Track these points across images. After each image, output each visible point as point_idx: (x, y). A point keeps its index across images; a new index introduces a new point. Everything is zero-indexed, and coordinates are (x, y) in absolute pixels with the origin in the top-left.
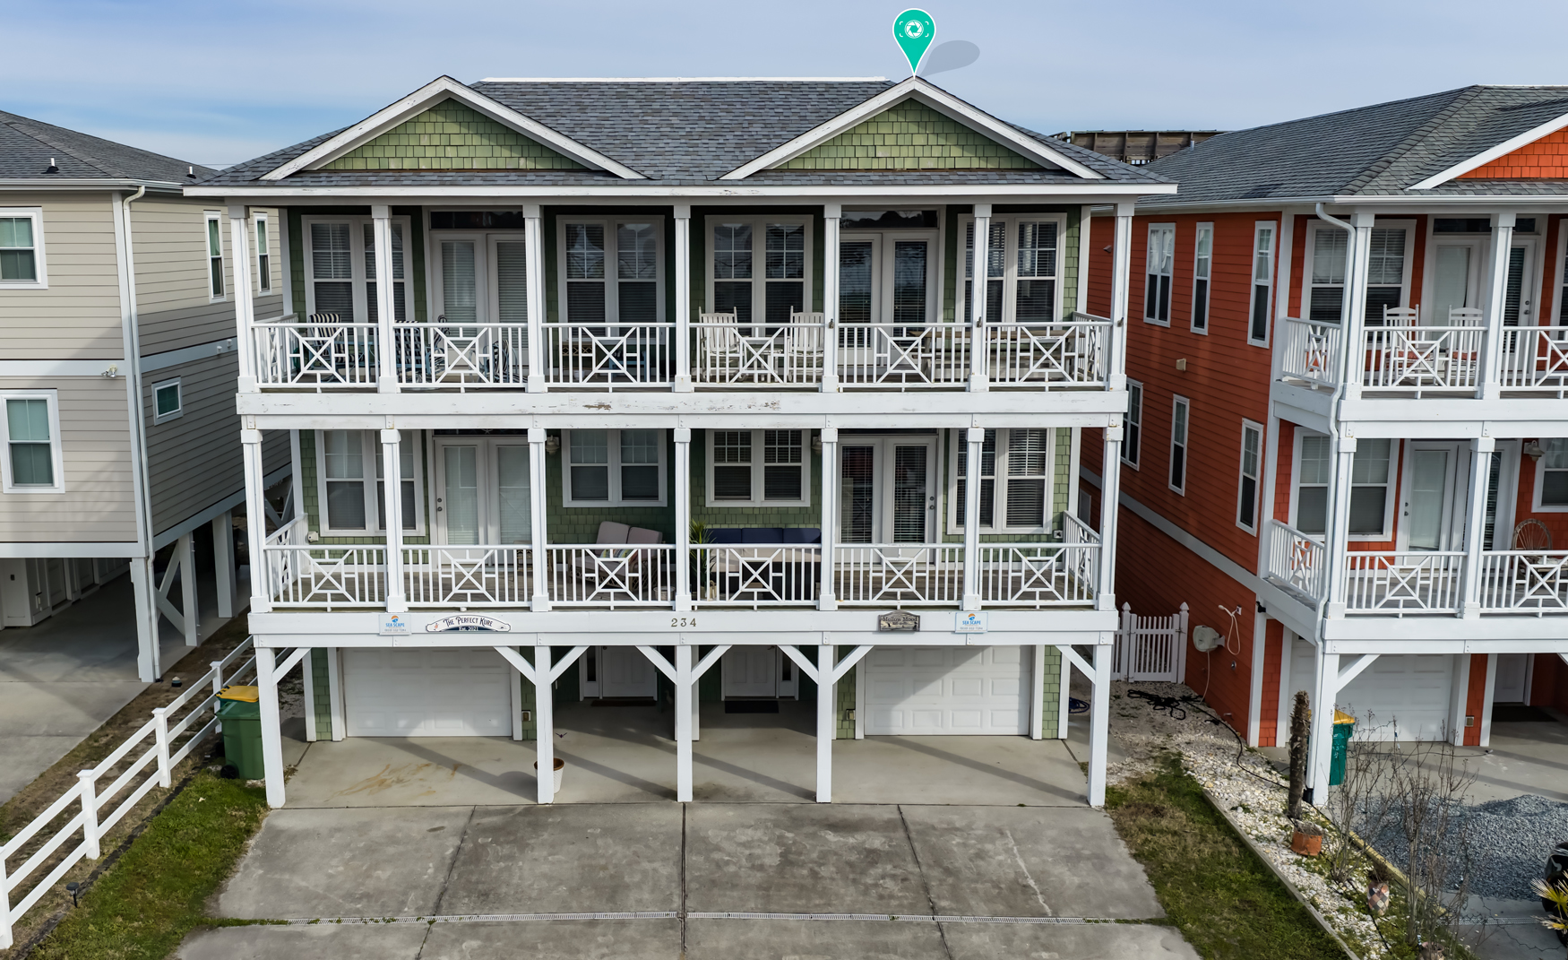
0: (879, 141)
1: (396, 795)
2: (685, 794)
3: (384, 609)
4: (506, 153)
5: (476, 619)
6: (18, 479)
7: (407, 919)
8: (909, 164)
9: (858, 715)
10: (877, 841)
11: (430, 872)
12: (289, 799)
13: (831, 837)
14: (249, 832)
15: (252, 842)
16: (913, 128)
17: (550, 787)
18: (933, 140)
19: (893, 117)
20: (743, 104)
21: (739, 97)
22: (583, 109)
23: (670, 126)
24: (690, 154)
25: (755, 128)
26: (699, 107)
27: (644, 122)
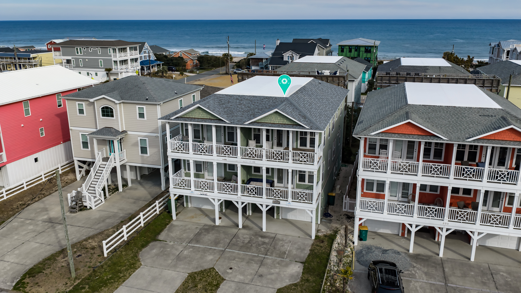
0: (272, 118)
1: (194, 220)
2: (240, 226)
3: (191, 189)
4: (209, 116)
5: (205, 193)
6: (142, 153)
7: (184, 244)
8: (277, 122)
9: (280, 214)
10: (267, 240)
11: (192, 236)
12: (177, 218)
13: (260, 239)
14: (168, 224)
15: (168, 226)
16: (278, 116)
17: (218, 222)
18: (281, 118)
19: (274, 114)
20: (258, 102)
21: (258, 100)
22: (229, 102)
23: (242, 108)
24: (241, 116)
25: (256, 110)
26: (249, 103)
27: (238, 107)
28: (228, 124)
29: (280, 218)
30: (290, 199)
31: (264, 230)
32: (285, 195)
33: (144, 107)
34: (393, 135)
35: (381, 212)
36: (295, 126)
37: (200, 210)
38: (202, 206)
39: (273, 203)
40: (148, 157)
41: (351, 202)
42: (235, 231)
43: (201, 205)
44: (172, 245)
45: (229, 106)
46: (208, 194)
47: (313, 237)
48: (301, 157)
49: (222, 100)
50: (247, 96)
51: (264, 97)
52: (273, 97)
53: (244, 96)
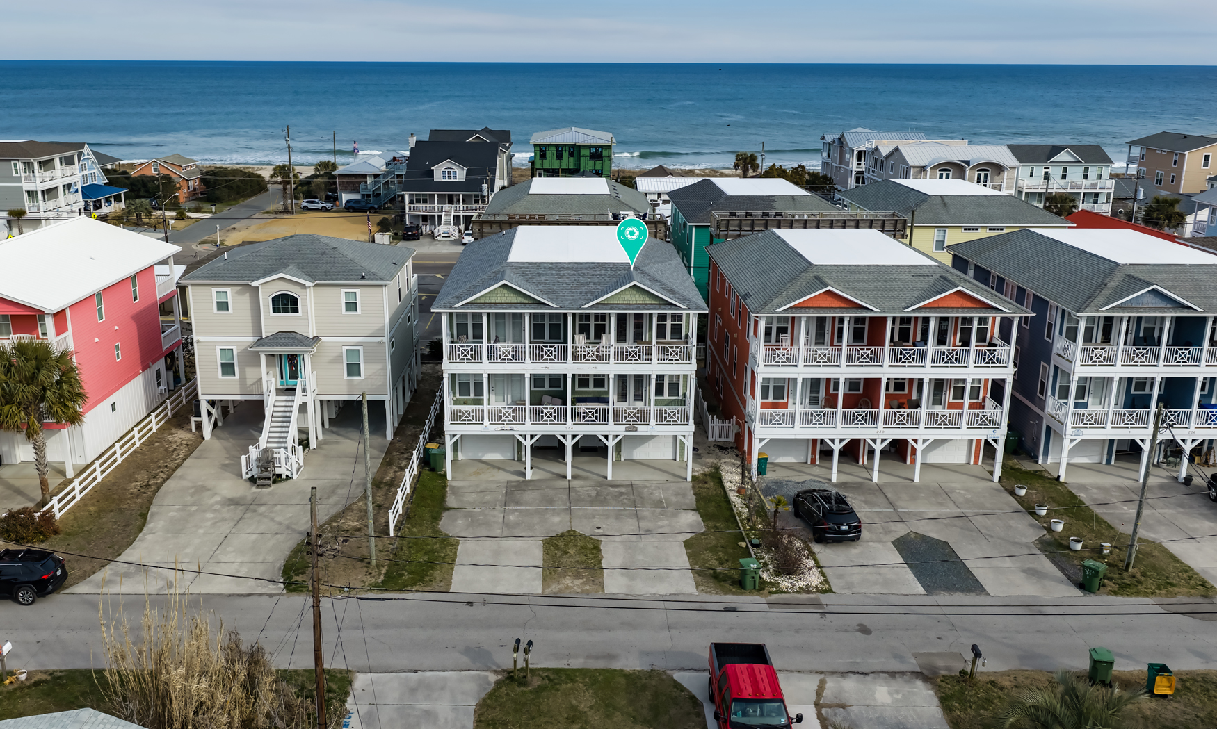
0: (625, 296)
1: (483, 476)
2: (569, 477)
3: (482, 424)
4: (520, 298)
5: (509, 427)
6: (349, 374)
7: (498, 508)
8: (634, 302)
9: (622, 453)
10: (623, 490)
11: (500, 497)
12: (452, 478)
13: (611, 489)
14: (446, 487)
15: (447, 489)
16: (635, 292)
17: (529, 474)
18: (641, 296)
19: (630, 289)
20: (588, 273)
21: (586, 269)
22: (540, 275)
23: (566, 283)
24: (572, 296)
25: (591, 285)
26: (574, 274)
27: (558, 282)
28: (556, 309)
29: (622, 459)
30: (653, 422)
31: (610, 477)
32: (644, 417)
33: (357, 291)
34: (807, 310)
35: (790, 426)
36: (663, 307)
37: (480, 461)
38: (483, 456)
39: (626, 431)
40: (362, 381)
41: (721, 425)
42: (563, 483)
43: (480, 454)
44: (480, 512)
45: (543, 281)
46: (515, 427)
47: (689, 479)
48: (671, 354)
49: (527, 271)
50: (565, 263)
51: (594, 263)
52: (610, 263)
53: (560, 263)
